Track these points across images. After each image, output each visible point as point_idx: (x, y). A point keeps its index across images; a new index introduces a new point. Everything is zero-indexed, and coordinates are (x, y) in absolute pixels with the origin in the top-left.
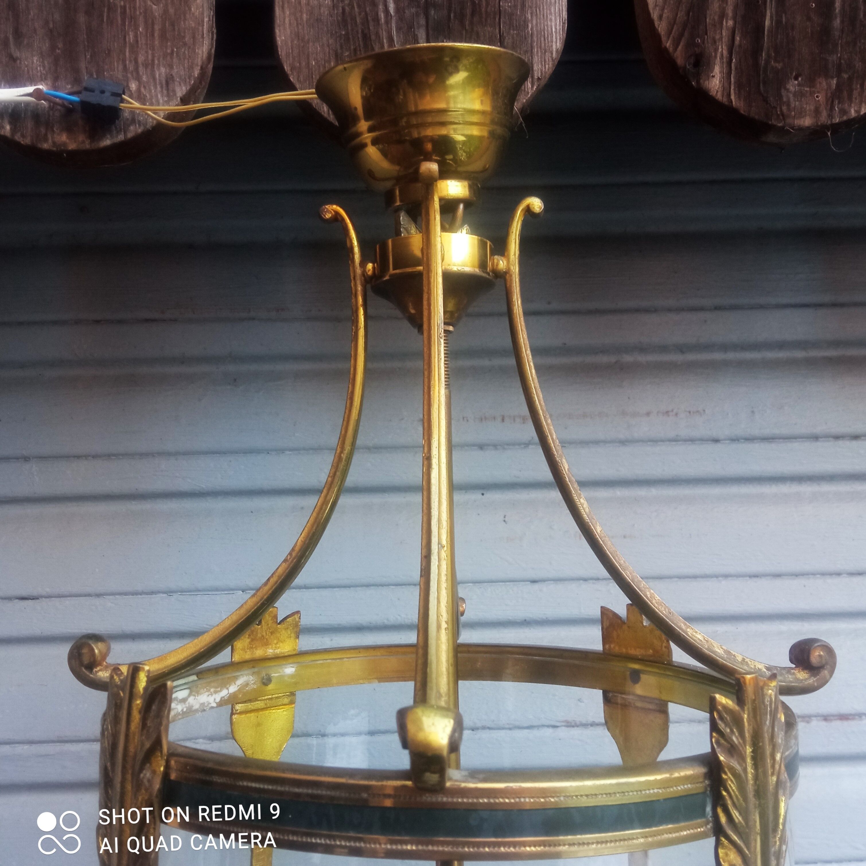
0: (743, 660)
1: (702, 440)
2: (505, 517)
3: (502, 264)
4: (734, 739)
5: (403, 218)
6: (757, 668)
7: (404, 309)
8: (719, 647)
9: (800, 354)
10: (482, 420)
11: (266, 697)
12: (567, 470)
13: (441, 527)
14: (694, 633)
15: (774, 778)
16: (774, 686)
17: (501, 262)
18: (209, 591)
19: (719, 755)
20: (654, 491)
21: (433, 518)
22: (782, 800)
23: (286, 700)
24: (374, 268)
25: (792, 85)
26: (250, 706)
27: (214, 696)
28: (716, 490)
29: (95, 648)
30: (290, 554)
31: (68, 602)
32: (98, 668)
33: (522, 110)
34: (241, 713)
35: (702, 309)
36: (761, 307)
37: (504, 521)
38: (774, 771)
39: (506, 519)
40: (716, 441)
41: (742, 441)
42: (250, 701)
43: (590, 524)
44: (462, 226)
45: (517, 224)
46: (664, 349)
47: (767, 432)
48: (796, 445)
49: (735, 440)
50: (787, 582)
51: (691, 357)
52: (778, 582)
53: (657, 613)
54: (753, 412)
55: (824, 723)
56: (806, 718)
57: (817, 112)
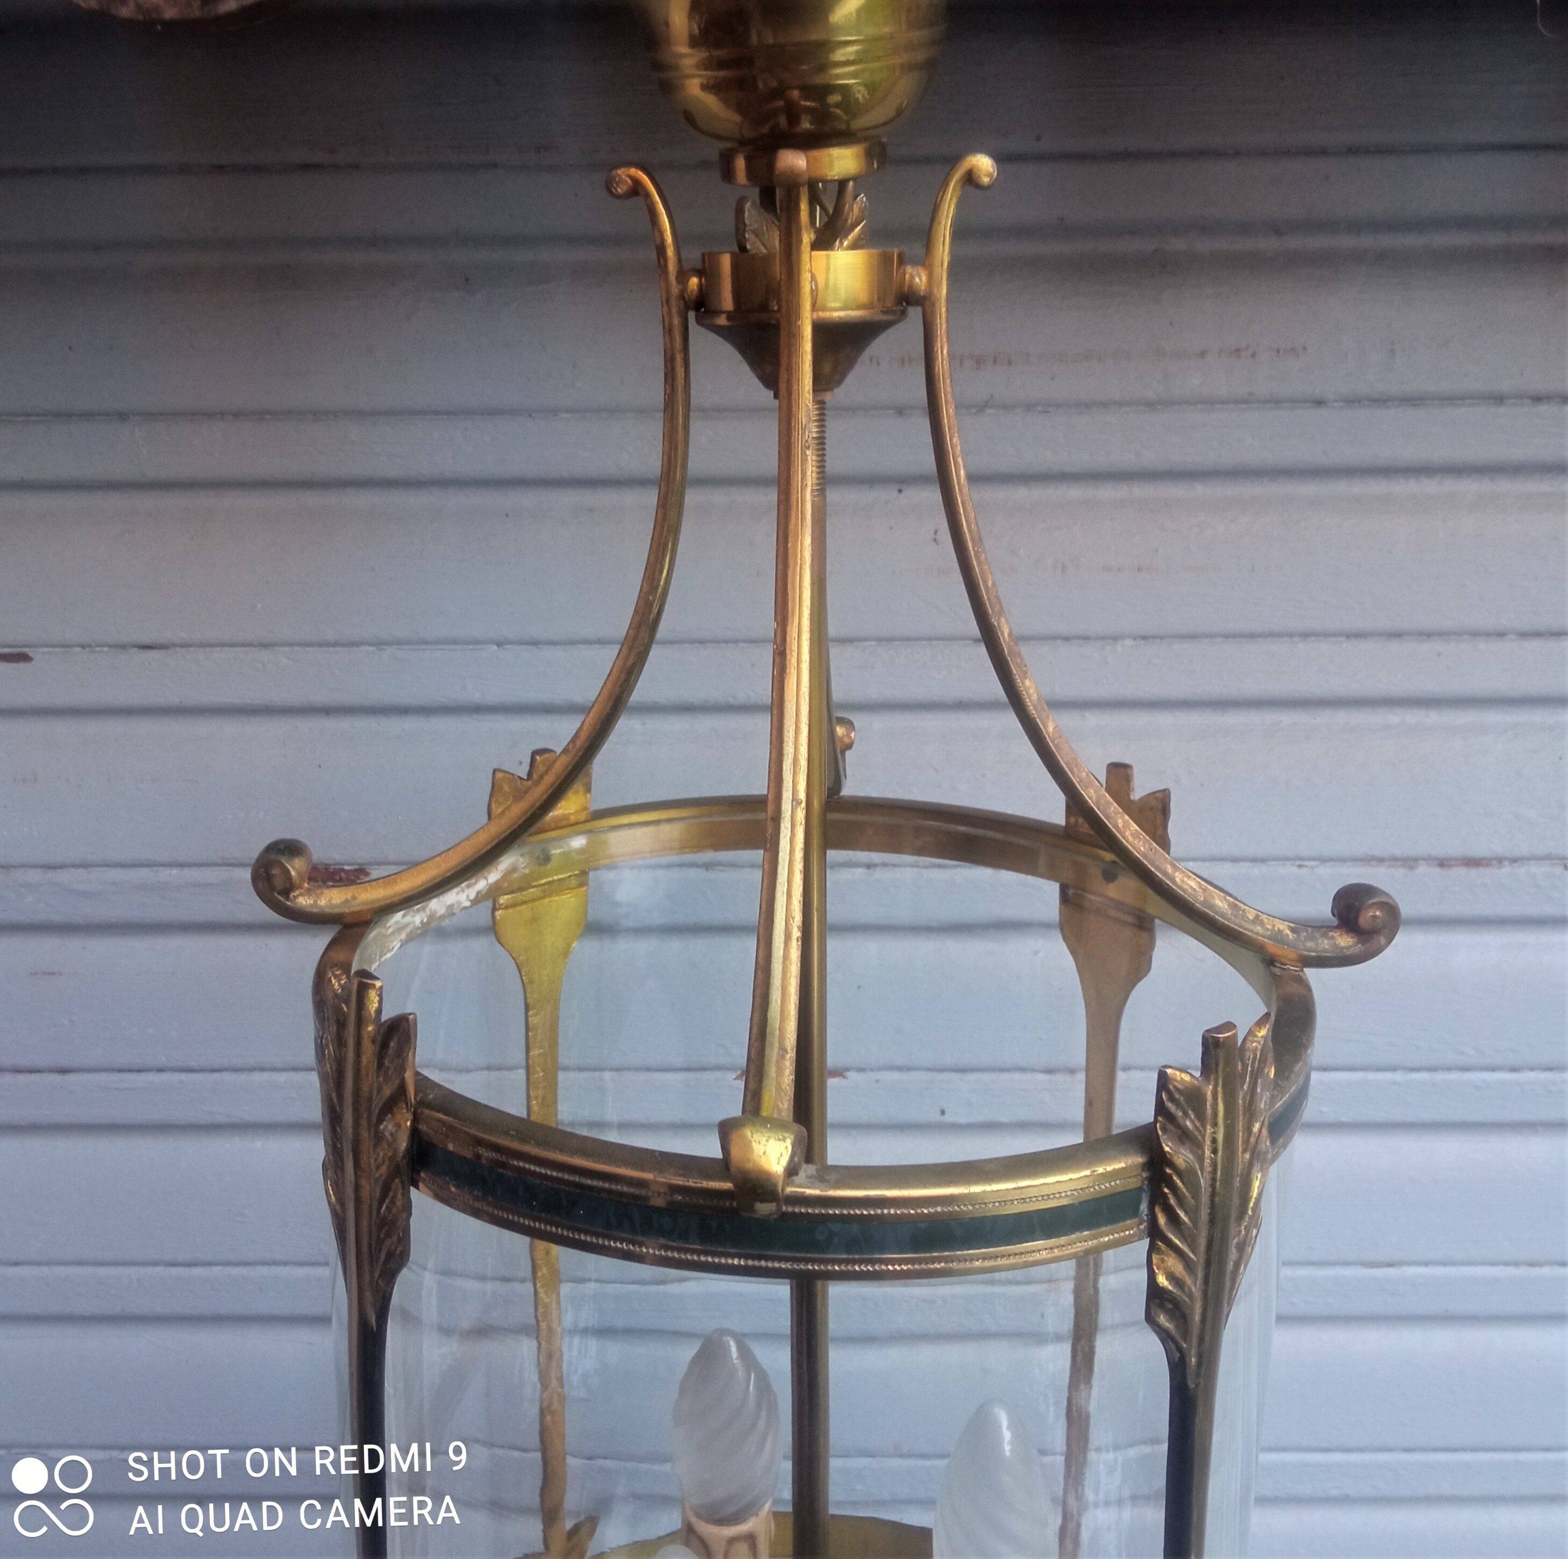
0: (1257, 917)
1: (1295, 402)
2: (936, 533)
3: (919, 279)
4: (1188, 1123)
6: (1277, 929)
8: (1222, 898)
9: (1496, 240)
10: (903, 362)
11: (543, 881)
12: (1006, 635)
13: (798, 771)
14: (1185, 879)
15: (1247, 1156)
16: (1262, 1037)
17: (918, 277)
18: (443, 643)
19: (1164, 1145)
20: (1200, 489)
21: (785, 758)
22: (1257, 1177)
23: (574, 882)
24: (700, 286)
26: (520, 896)
27: (467, 891)
28: (1308, 489)
29: (291, 869)
30: (573, 741)
31: (217, 655)
32: (297, 893)
34: (507, 908)
35: (1323, 152)
37: (935, 540)
38: (1247, 1146)
39: (938, 537)
40: (1319, 403)
41: (1367, 403)
42: (521, 889)
43: (1038, 720)
45: (949, 207)
46: (1244, 228)
47: (1414, 385)
48: (1461, 412)
49: (1353, 401)
50: (1411, 647)
51: (1294, 242)
53: (1130, 852)
54: (1392, 352)
55: (1438, 870)
56: (1410, 861)
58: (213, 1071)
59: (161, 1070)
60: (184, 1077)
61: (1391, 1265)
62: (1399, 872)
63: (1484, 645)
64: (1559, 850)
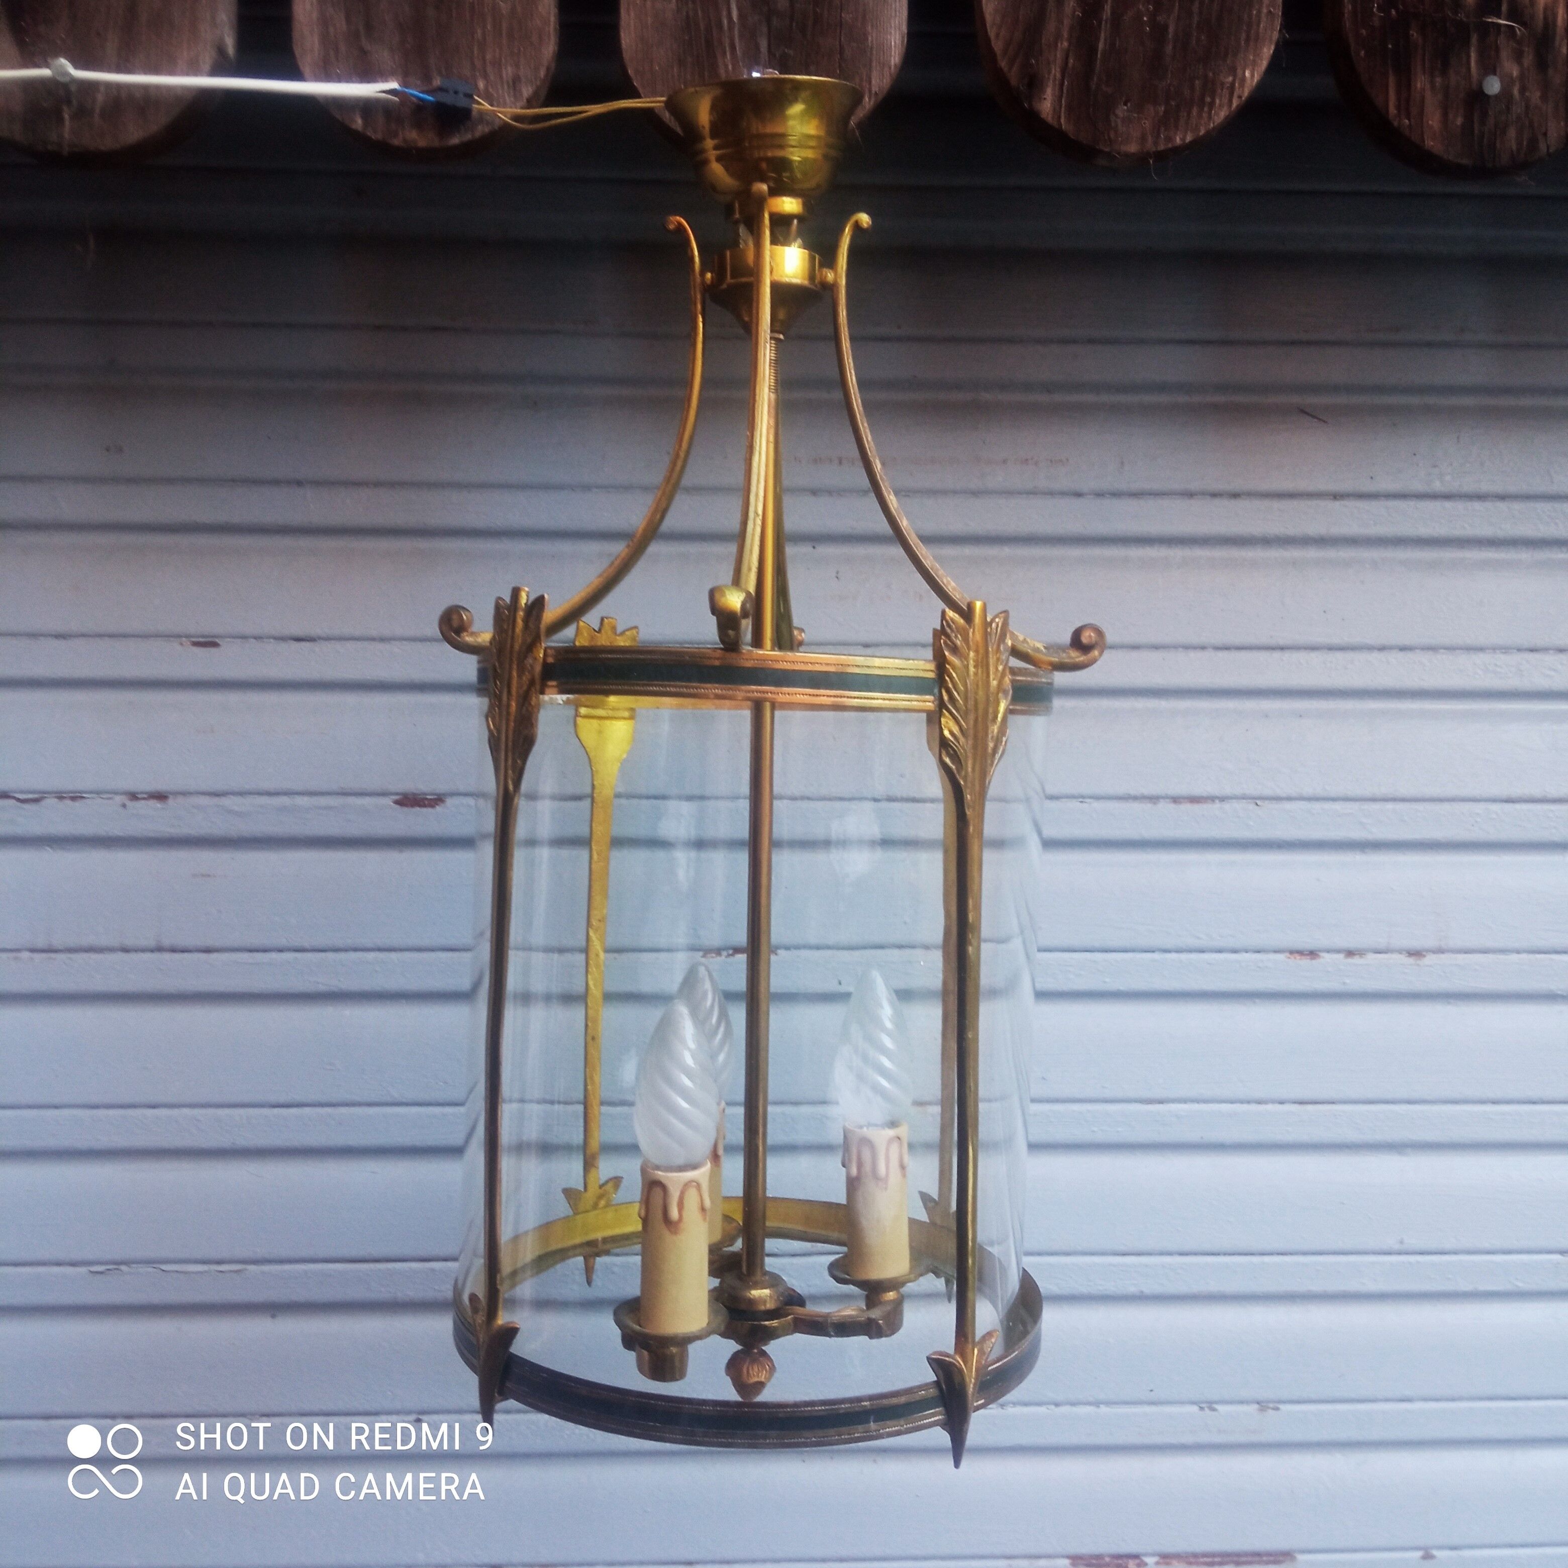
1: (1064, 494)
2: (837, 573)
3: (830, 276)
5: (742, 230)
6: (1037, 646)
7: (739, 317)
9: (1182, 399)
10: (816, 461)
17: (829, 275)
20: (1006, 551)
24: (712, 277)
25: (1121, 111)
28: (1076, 552)
31: (350, 645)
33: (859, 125)
35: (1073, 341)
36: (1142, 342)
37: (837, 578)
39: (839, 575)
40: (1078, 495)
41: (1108, 496)
44: (795, 240)
45: (846, 238)
46: (1028, 387)
47: (1136, 486)
48: (1165, 502)
49: (1099, 495)
50: (1145, 655)
51: (1058, 398)
52: (1135, 654)
54: (1122, 463)
56: (1153, 799)
57: (1143, 139)
58: (320, 950)
59: (280, 950)
60: (299, 955)
61: (1161, 1102)
62: (1148, 806)
63: (1192, 654)
64: (1251, 790)
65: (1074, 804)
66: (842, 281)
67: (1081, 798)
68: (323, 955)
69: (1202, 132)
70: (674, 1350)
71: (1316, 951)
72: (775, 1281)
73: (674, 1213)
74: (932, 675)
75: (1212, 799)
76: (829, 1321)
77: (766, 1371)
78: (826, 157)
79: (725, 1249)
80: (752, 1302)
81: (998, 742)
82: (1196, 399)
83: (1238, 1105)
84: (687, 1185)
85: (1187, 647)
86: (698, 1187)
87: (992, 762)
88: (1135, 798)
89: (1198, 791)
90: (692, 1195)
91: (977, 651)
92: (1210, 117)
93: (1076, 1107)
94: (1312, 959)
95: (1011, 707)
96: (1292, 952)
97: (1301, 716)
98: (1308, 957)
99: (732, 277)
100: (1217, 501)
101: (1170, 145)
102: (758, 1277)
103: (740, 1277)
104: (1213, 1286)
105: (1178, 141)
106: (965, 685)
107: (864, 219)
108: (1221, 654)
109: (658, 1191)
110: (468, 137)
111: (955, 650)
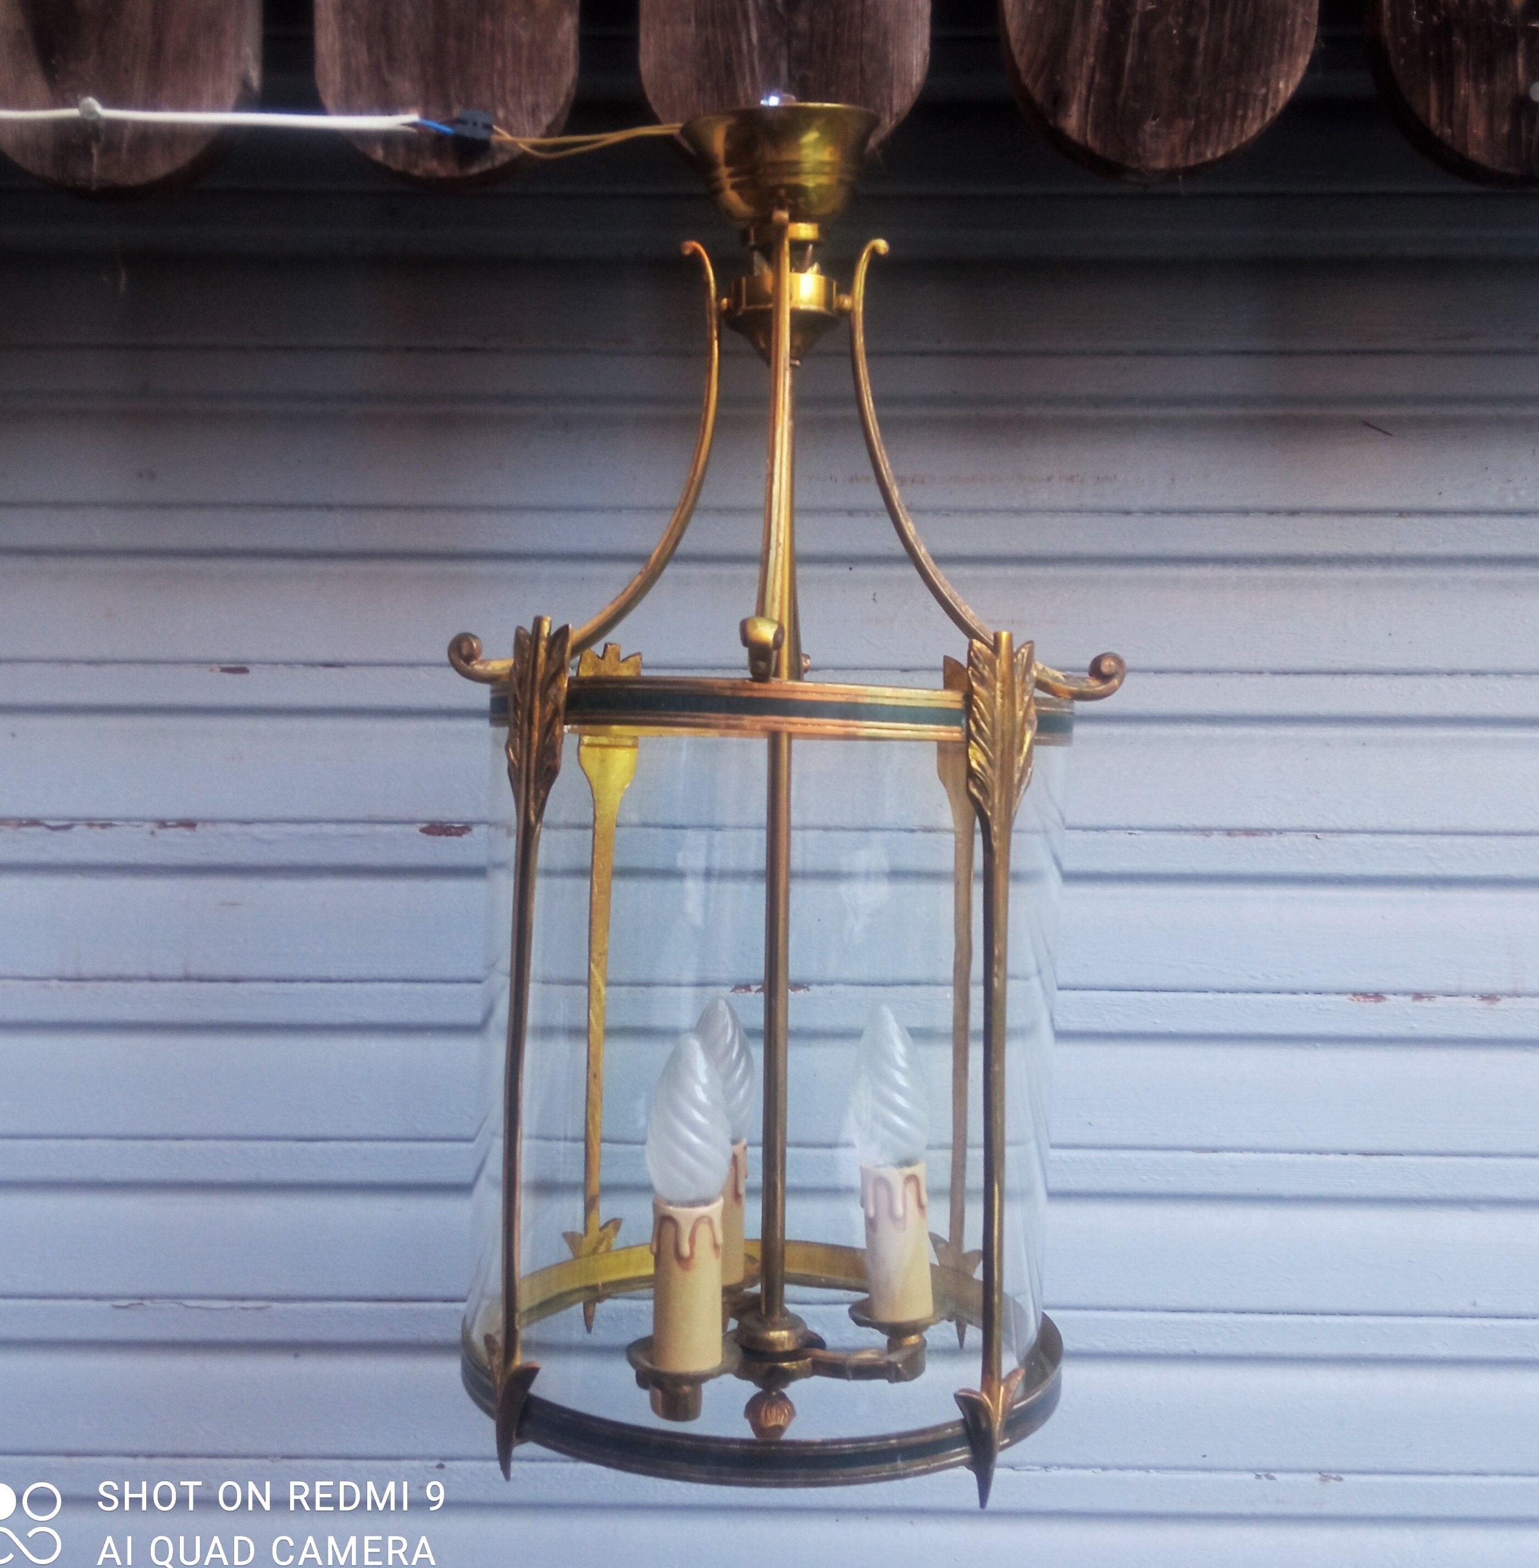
0: (1044, 669)
1: (1112, 512)
2: (875, 595)
3: (847, 302)
4: (986, 673)
5: (757, 257)
7: (755, 344)
9: (1236, 411)
10: (852, 480)
13: (779, 530)
15: (1022, 714)
19: (973, 683)
20: (1052, 571)
21: (773, 522)
22: (1029, 732)
23: (629, 742)
24: (728, 304)
25: (1150, 125)
31: (379, 671)
34: (587, 745)
35: (1121, 353)
36: (1195, 353)
37: (874, 600)
39: (876, 598)
40: (1127, 513)
41: (1159, 514)
44: (811, 265)
45: (863, 265)
46: (1074, 401)
47: (1188, 503)
48: (1219, 521)
49: (1149, 512)
50: (1197, 680)
51: (1106, 412)
52: (1187, 679)
54: (1173, 480)
55: (1227, 838)
56: (1206, 831)
57: (1172, 155)
58: (346, 981)
59: (307, 980)
60: (325, 986)
61: (1215, 1150)
62: (1199, 839)
63: (1248, 679)
64: (1310, 823)
65: (1122, 836)
66: (859, 308)
67: (1130, 829)
68: (348, 985)
69: (1234, 145)
70: (686, 1389)
71: (1383, 993)
72: (794, 1323)
73: (686, 1249)
74: (959, 706)
75: (1269, 831)
76: (848, 1363)
77: (785, 1414)
78: (841, 182)
79: (746, 1290)
80: (771, 1343)
81: (1024, 771)
82: (1254, 411)
83: (1298, 1155)
84: (699, 1220)
85: (1242, 672)
86: (710, 1222)
87: (1018, 793)
88: (1186, 830)
89: (1254, 823)
90: (703, 1231)
91: (1003, 682)
92: (1242, 131)
93: (1124, 1154)
94: (1376, 1002)
95: (1036, 738)
96: (1355, 994)
97: (1364, 744)
98: (1373, 999)
99: (748, 303)
100: (1274, 519)
101: (1200, 161)
102: (777, 1318)
103: (759, 1320)
104: (1272, 1347)
105: (1209, 155)
106: (993, 717)
107: (882, 245)
108: (1279, 679)
109: (669, 1227)
110: (488, 165)
111: (982, 681)
